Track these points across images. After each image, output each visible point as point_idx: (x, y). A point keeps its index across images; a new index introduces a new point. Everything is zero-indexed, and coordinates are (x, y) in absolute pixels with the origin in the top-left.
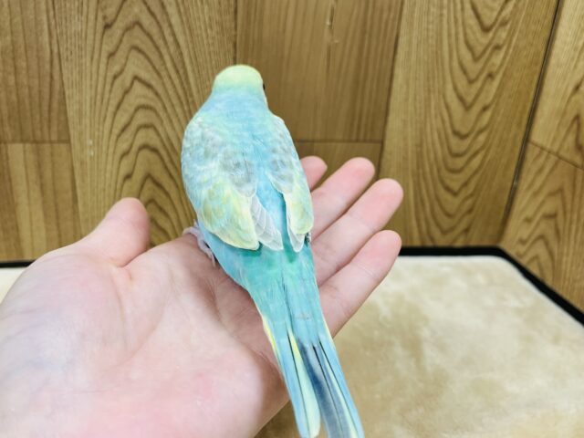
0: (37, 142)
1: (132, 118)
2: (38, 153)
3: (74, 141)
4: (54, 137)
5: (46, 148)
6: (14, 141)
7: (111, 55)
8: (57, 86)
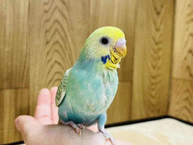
0: (16, 88)
1: (53, 77)
2: (16, 93)
3: (31, 87)
4: (23, 86)
5: (20, 91)
6: (7, 89)
7: (48, 53)
8: (27, 66)
